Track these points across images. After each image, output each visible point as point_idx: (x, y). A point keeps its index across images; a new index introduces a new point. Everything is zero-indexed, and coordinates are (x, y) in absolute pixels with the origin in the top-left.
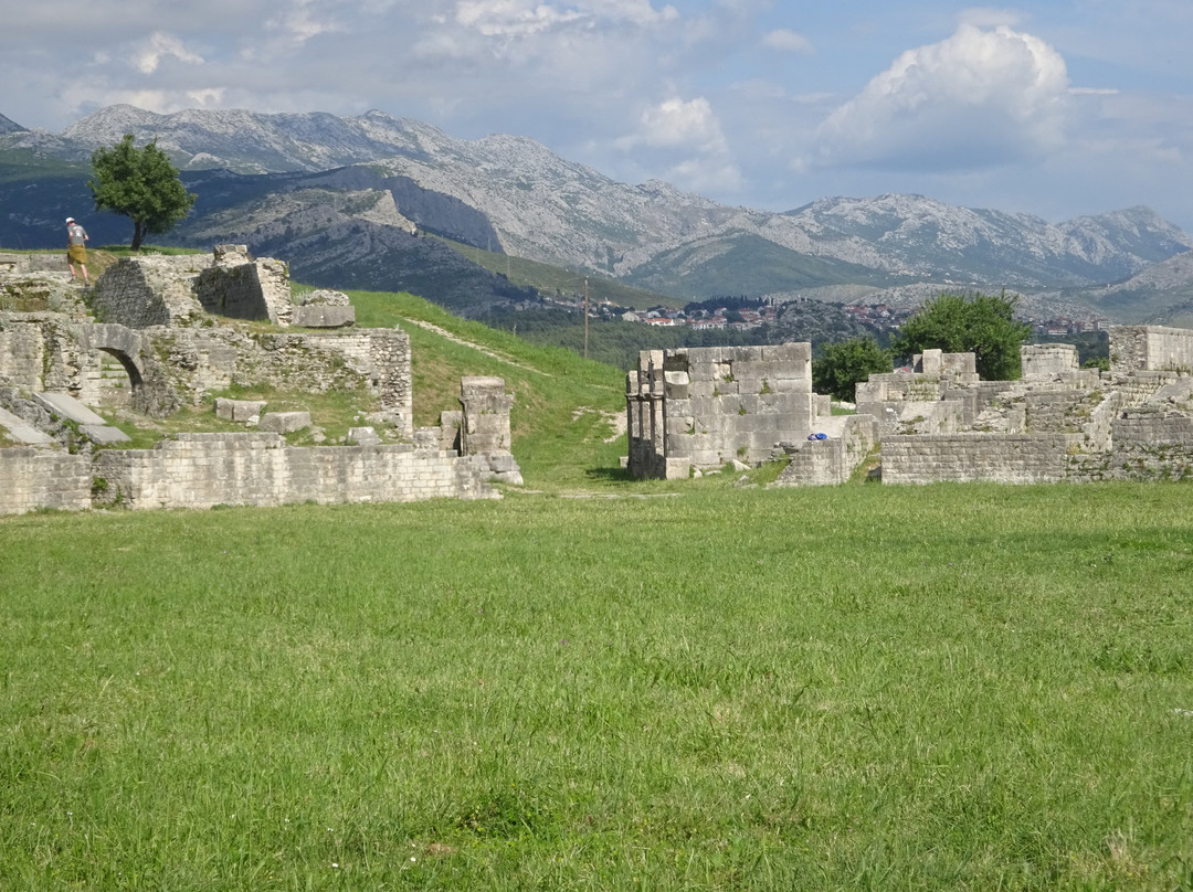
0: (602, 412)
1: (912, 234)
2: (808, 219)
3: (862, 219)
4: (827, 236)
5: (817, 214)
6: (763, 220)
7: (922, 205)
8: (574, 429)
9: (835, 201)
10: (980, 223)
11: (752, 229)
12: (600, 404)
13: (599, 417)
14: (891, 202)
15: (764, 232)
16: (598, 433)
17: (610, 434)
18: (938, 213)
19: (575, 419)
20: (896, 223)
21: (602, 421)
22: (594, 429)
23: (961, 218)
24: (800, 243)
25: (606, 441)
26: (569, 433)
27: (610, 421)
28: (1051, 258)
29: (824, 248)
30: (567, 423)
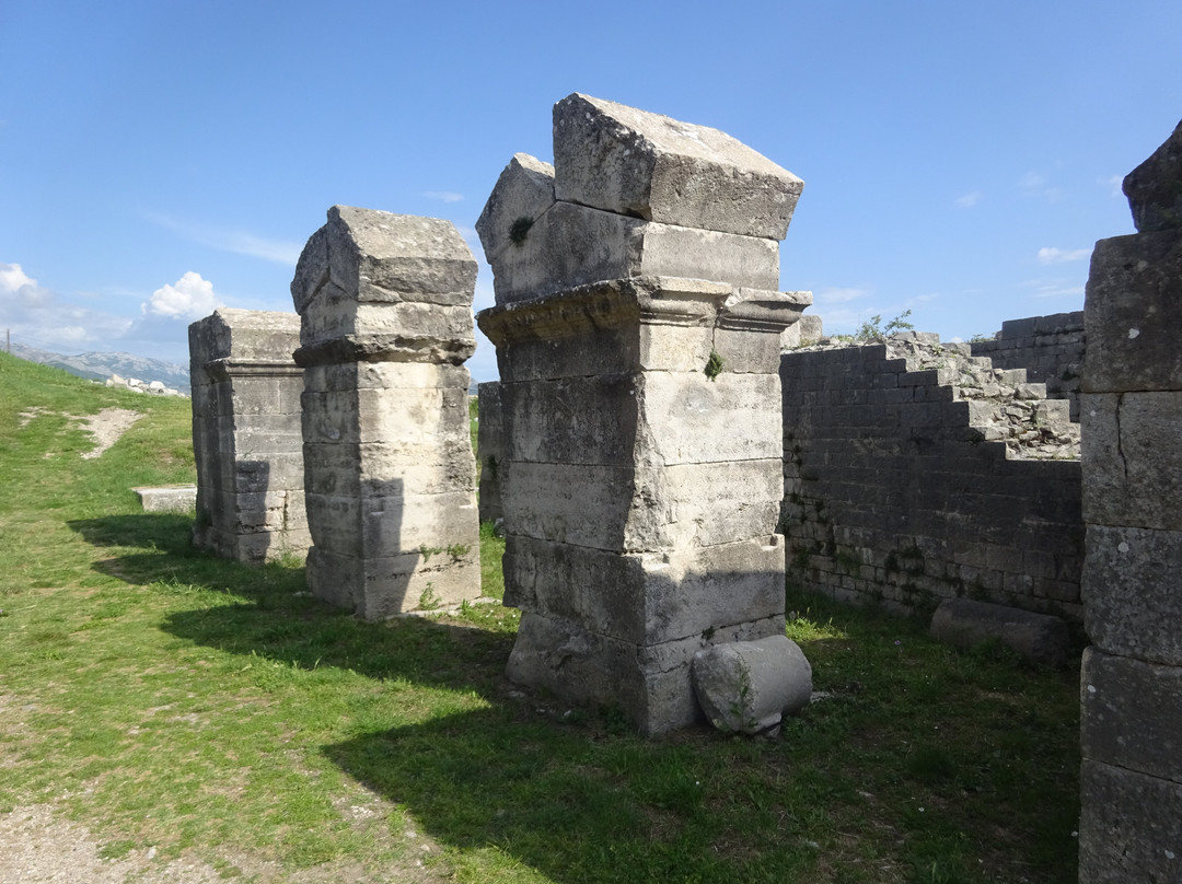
0: (65, 414)
1: (124, 365)
2: (83, 358)
3: (105, 359)
4: (91, 364)
5: (87, 357)
6: (66, 358)
7: (127, 356)
8: (24, 437)
9: (94, 353)
10: (149, 362)
11: (62, 361)
12: (60, 403)
13: (63, 421)
14: (115, 354)
15: (66, 362)
16: (68, 445)
17: (89, 446)
18: (133, 358)
19: (24, 423)
20: (118, 362)
21: (69, 426)
22: (58, 437)
23: (142, 361)
24: (81, 367)
25: (86, 457)
26: (16, 445)
27: (83, 427)
28: (175, 375)
29: (90, 369)
30: (12, 429)
